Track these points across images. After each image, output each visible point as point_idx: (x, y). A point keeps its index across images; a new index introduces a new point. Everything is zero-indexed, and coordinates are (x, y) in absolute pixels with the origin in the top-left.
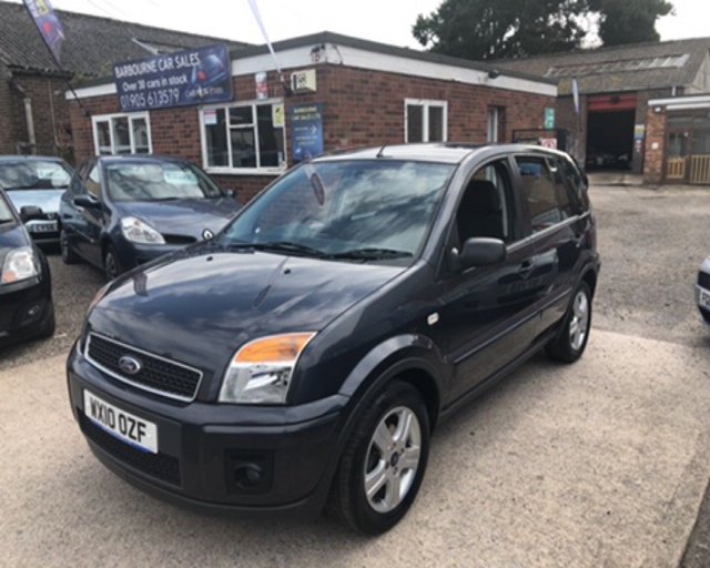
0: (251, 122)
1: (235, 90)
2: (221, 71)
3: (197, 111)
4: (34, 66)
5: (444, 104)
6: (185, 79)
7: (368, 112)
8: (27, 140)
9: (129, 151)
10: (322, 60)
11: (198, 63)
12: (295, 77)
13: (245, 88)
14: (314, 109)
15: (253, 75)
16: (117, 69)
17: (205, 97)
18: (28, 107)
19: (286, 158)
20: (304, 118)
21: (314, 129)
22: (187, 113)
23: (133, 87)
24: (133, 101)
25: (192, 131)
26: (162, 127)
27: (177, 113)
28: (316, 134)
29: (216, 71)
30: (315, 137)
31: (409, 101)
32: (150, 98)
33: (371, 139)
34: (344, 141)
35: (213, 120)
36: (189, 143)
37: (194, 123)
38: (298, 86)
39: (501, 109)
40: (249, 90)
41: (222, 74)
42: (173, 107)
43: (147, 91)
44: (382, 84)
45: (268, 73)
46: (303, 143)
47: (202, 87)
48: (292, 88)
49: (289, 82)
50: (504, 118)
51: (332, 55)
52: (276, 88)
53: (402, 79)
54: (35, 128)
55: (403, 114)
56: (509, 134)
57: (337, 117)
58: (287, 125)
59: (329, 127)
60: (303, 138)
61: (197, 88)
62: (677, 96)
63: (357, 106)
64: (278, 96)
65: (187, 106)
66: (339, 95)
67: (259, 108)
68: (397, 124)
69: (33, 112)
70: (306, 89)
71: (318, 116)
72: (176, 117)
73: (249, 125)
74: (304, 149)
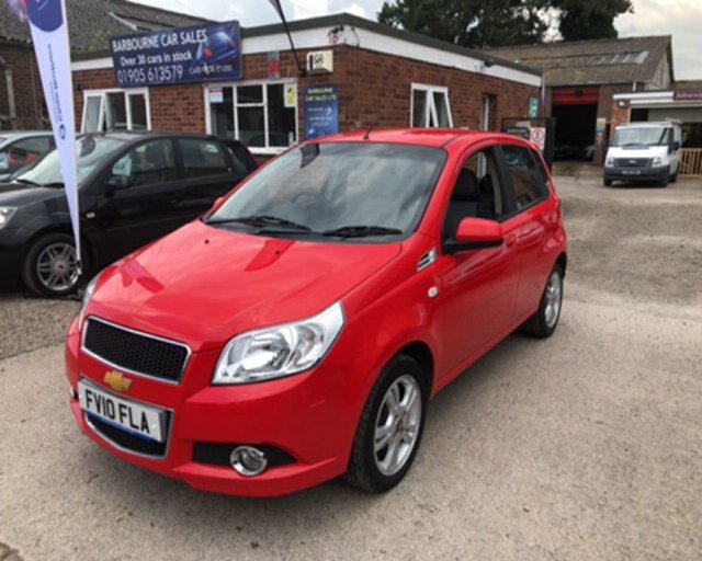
0: (261, 100)
1: (244, 68)
2: (230, 48)
3: (202, 88)
4: (16, 37)
5: (444, 90)
6: (189, 56)
7: (380, 95)
8: (8, 114)
9: (125, 128)
10: (340, 41)
11: (206, 40)
12: (311, 57)
13: (256, 67)
14: (330, 90)
15: (265, 54)
16: (114, 43)
17: (212, 75)
18: (9, 79)
19: (297, 138)
20: (318, 98)
21: (329, 110)
22: (190, 90)
23: (131, 61)
24: (131, 77)
25: (196, 109)
26: (164, 104)
27: (180, 90)
28: (330, 115)
29: (226, 48)
30: (330, 118)
31: (415, 86)
32: (150, 73)
33: (381, 122)
34: (358, 124)
35: (219, 98)
36: (192, 121)
37: (199, 101)
38: (314, 66)
39: (492, 97)
40: (260, 69)
41: (232, 52)
42: (177, 84)
43: (147, 67)
44: (394, 68)
45: (281, 52)
46: (317, 124)
47: (208, 65)
48: (308, 68)
49: (305, 63)
50: (495, 106)
51: (349, 37)
52: (289, 68)
53: (410, 63)
54: (16, 101)
55: (409, 98)
56: (499, 122)
57: (352, 99)
58: (299, 106)
59: (344, 108)
60: (317, 119)
61: (202, 65)
62: (638, 91)
63: (370, 88)
64: (291, 76)
65: (192, 83)
66: (354, 77)
67: (269, 87)
68: (404, 108)
69: (14, 85)
70: (323, 69)
71: (334, 97)
72: (179, 94)
73: (259, 105)
74: (317, 129)
